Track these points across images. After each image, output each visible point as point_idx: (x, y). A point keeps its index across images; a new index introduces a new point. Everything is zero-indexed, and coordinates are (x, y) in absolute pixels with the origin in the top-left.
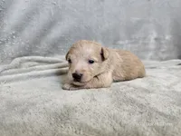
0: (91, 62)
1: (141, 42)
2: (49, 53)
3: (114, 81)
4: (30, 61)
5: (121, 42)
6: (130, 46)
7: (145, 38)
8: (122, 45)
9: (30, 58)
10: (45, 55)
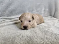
0: (30, 21)
1: (40, 11)
2: (9, 15)
3: (37, 25)
4: (2, 18)
5: (34, 11)
6: (37, 12)
7: (41, 10)
8: (34, 12)
9: (2, 17)
10: (8, 16)
